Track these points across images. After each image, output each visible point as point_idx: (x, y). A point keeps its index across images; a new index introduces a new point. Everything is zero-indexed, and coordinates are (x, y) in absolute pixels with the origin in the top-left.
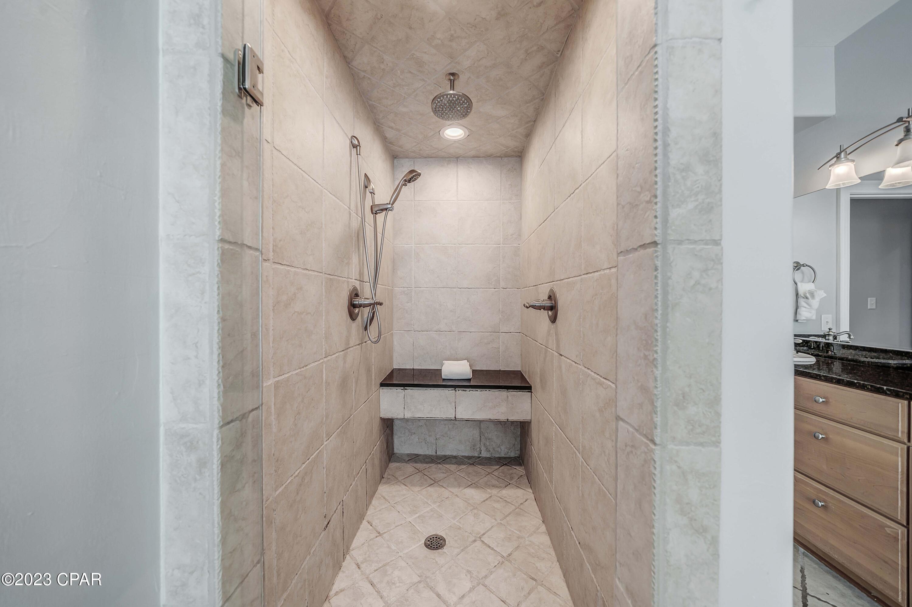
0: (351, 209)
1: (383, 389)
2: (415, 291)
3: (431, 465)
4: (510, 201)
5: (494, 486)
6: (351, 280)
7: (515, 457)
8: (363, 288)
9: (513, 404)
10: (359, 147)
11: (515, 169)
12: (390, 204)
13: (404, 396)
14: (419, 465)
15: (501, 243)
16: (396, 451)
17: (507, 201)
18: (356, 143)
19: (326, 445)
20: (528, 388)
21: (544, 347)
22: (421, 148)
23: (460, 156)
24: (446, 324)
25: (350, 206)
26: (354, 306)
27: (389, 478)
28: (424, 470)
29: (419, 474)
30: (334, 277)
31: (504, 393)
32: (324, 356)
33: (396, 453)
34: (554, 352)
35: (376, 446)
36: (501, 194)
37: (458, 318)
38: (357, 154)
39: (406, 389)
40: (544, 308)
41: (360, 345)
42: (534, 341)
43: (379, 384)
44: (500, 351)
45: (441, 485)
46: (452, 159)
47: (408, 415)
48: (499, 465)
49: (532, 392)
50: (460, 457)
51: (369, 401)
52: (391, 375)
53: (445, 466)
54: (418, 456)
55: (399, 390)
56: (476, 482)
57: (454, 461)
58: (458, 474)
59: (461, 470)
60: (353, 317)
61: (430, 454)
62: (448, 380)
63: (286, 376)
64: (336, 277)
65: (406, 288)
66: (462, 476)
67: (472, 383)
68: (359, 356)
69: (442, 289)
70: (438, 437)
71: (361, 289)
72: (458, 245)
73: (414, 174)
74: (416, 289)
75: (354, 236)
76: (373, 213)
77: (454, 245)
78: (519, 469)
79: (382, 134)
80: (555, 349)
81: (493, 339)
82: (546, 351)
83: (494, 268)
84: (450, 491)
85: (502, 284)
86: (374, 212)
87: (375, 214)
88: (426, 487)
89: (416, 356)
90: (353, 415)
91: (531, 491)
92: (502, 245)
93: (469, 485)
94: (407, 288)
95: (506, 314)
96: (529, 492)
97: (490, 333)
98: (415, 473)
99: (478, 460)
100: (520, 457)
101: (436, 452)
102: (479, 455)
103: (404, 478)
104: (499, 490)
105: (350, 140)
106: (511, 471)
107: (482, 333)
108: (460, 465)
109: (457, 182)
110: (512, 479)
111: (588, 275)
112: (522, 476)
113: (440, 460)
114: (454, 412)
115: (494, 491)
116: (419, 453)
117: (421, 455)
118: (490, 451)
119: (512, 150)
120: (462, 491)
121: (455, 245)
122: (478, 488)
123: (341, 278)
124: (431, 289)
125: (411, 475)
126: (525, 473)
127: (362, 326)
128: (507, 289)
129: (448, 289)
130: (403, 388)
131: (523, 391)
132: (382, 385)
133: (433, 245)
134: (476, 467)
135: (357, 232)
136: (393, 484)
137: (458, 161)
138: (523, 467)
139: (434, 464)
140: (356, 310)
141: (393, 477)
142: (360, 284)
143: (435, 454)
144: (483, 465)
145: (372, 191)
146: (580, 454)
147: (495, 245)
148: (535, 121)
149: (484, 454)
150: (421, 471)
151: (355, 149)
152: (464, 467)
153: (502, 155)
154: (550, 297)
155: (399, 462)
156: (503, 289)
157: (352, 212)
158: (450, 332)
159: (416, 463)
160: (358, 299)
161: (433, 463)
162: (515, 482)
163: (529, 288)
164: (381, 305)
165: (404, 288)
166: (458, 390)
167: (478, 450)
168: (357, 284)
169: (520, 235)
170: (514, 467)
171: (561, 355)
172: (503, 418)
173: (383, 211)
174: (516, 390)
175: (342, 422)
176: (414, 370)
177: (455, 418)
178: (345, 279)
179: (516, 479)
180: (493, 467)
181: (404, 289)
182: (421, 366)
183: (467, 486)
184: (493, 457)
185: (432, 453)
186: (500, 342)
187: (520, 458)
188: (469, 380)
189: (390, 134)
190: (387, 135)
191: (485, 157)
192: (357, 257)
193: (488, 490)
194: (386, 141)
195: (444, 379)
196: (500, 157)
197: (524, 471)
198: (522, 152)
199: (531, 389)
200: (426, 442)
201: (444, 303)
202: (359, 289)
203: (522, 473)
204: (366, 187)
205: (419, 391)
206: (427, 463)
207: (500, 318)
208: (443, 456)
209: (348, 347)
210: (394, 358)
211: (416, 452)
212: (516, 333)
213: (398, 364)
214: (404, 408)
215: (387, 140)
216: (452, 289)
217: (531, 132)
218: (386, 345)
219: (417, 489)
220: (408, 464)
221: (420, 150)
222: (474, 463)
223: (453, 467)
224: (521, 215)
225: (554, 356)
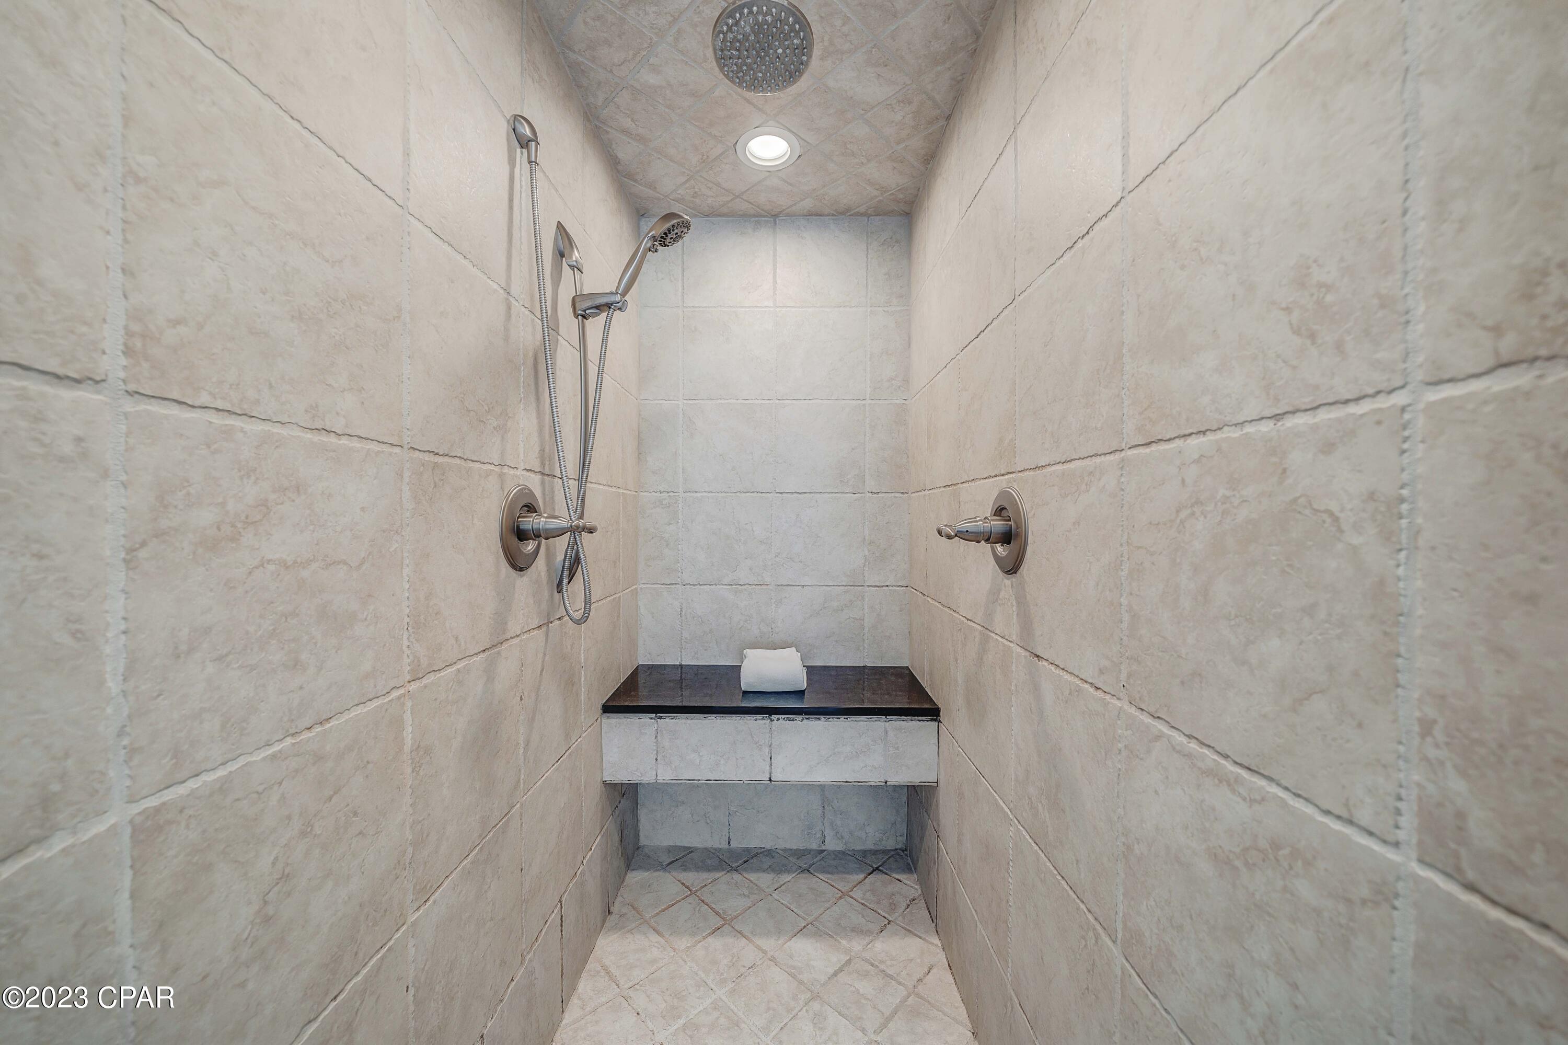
0: (513, 293)
1: (608, 718)
2: (686, 499)
3: (718, 875)
4: (886, 309)
5: (857, 931)
6: (512, 472)
7: (896, 849)
8: (553, 492)
9: (897, 748)
10: (533, 144)
11: (897, 242)
12: (616, 293)
13: (655, 732)
14: (693, 878)
15: (868, 396)
16: (643, 841)
17: (881, 309)
18: (528, 132)
19: (414, 924)
20: (933, 713)
21: (979, 627)
22: (697, 190)
23: (781, 212)
24: (751, 569)
25: (508, 283)
26: (522, 535)
27: (624, 914)
28: (702, 887)
29: (690, 900)
30: (446, 459)
31: (878, 725)
32: (408, 678)
33: (645, 845)
34: (1012, 645)
35: (591, 849)
36: (867, 293)
37: (776, 556)
38: (530, 162)
39: (660, 718)
40: (988, 538)
41: (544, 628)
42: (947, 610)
43: (600, 706)
44: (865, 625)
45: (739, 929)
46: (763, 219)
47: (665, 775)
48: (862, 871)
49: (940, 721)
50: (780, 852)
51: (570, 754)
52: (631, 684)
53: (746, 876)
54: (692, 852)
55: (646, 720)
56: (816, 919)
57: (767, 862)
58: (777, 898)
59: (783, 888)
60: (518, 564)
61: (717, 845)
62: (756, 695)
63: (221, 773)
64: (458, 461)
65: (665, 494)
66: (785, 903)
67: (807, 704)
68: (540, 655)
69: (743, 494)
70: (732, 808)
71: (547, 493)
72: (777, 401)
73: (675, 221)
74: (686, 494)
75: (524, 364)
76: (576, 316)
77: (768, 402)
78: (906, 882)
79: (609, 151)
80: (1014, 638)
81: (851, 601)
82: (985, 640)
83: (853, 449)
84: (759, 948)
85: (871, 484)
86: (579, 312)
87: (584, 317)
88: (704, 938)
89: (686, 638)
90: (518, 805)
91: (937, 941)
92: (870, 401)
93: (800, 928)
94: (668, 493)
95: (878, 546)
96: (933, 944)
97: (843, 588)
98: (683, 899)
99: (818, 858)
100: (906, 850)
101: (729, 842)
102: (820, 846)
103: (658, 914)
104: (867, 939)
105: (508, 121)
106: (890, 889)
107: (827, 588)
108: (780, 872)
109: (775, 269)
110: (893, 907)
111: (1154, 447)
112: (914, 900)
113: (737, 861)
114: (768, 768)
115: (856, 945)
116: (693, 846)
117: (697, 849)
118: (842, 837)
119: (891, 197)
120: (785, 946)
121: (771, 402)
122: (821, 936)
123: (477, 465)
124: (720, 495)
125: (673, 905)
126: (920, 892)
127: (550, 580)
128: (880, 495)
129: (755, 494)
130: (654, 715)
131: (920, 718)
132: (607, 709)
133: (723, 401)
134: (815, 879)
135: (531, 354)
136: (630, 931)
137: (775, 223)
138: (916, 876)
139: (723, 873)
140: (527, 545)
141: (633, 912)
142: (543, 483)
143: (727, 846)
144: (829, 873)
145: (575, 263)
146: (1114, 942)
147: (854, 402)
148: (949, 118)
149: (832, 845)
150: (696, 892)
151: (525, 151)
152: (789, 879)
153: (870, 211)
154: (999, 511)
155: (649, 870)
156: (870, 495)
157: (514, 302)
158: (759, 587)
159: (685, 870)
160: (531, 517)
161: (723, 870)
162: (900, 918)
163: (930, 492)
164: (591, 532)
165: (661, 492)
166: (776, 719)
167: (819, 835)
168: (534, 483)
169: (906, 381)
170: (897, 877)
171: (1038, 656)
172: (875, 778)
173: (602, 311)
174: (906, 716)
175: (480, 836)
176: (682, 668)
177: (770, 780)
178: (492, 467)
179: (904, 908)
180: (851, 876)
181: (662, 495)
182: (698, 659)
183: (796, 930)
184: (849, 850)
185: (720, 844)
186: (866, 607)
187: (908, 853)
188: (800, 694)
189: (626, 151)
190: (621, 155)
191: (833, 215)
192: (534, 415)
193: (844, 942)
194: (618, 171)
195: (745, 693)
196: (865, 214)
197: (918, 887)
198: (913, 202)
199: (939, 715)
200: (708, 821)
201: (747, 524)
202: (538, 493)
203: (913, 891)
204: (562, 255)
205: (689, 721)
206: (709, 869)
207: (865, 556)
208: (744, 851)
209: (502, 638)
210: (640, 643)
211: (685, 843)
212: (898, 586)
213: (648, 656)
214: (657, 760)
215: (620, 168)
216: (763, 495)
217: (937, 147)
218: (618, 616)
219: (683, 943)
220: (667, 874)
221: (695, 195)
222: (811, 866)
223: (764, 879)
224: (909, 338)
225: (1014, 655)
